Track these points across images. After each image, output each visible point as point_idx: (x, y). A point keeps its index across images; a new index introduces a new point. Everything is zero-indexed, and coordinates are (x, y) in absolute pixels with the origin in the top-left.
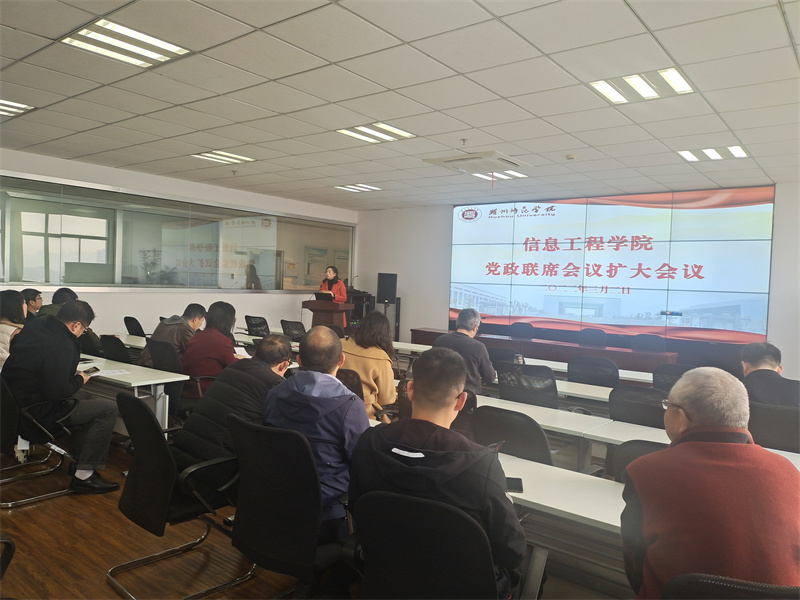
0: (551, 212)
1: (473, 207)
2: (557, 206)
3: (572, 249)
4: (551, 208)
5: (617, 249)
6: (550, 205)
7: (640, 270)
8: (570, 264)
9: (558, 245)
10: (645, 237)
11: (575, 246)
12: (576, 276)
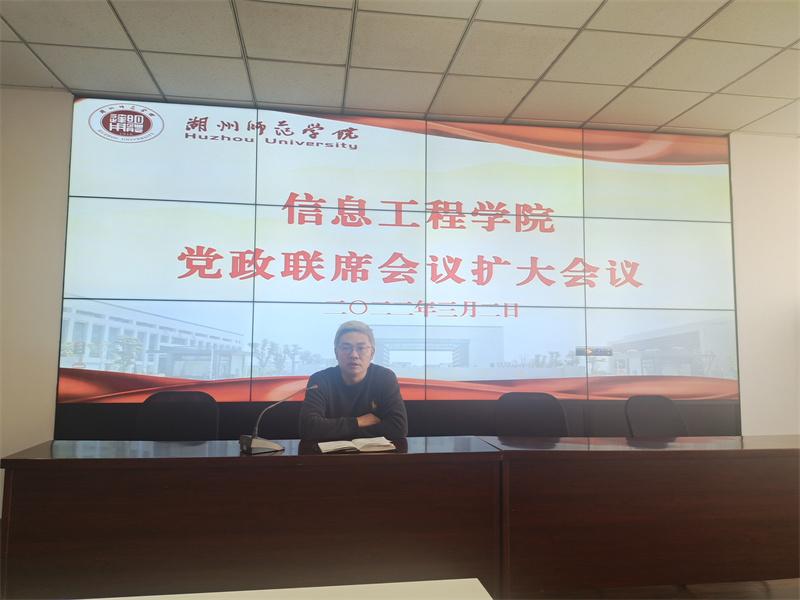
0: (348, 141)
1: (138, 106)
2: (361, 129)
3: (399, 223)
4: (349, 132)
5: (490, 228)
6: (344, 125)
7: (534, 270)
8: (396, 256)
9: (368, 215)
10: (539, 207)
11: (407, 218)
12: (411, 280)
